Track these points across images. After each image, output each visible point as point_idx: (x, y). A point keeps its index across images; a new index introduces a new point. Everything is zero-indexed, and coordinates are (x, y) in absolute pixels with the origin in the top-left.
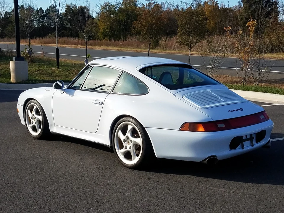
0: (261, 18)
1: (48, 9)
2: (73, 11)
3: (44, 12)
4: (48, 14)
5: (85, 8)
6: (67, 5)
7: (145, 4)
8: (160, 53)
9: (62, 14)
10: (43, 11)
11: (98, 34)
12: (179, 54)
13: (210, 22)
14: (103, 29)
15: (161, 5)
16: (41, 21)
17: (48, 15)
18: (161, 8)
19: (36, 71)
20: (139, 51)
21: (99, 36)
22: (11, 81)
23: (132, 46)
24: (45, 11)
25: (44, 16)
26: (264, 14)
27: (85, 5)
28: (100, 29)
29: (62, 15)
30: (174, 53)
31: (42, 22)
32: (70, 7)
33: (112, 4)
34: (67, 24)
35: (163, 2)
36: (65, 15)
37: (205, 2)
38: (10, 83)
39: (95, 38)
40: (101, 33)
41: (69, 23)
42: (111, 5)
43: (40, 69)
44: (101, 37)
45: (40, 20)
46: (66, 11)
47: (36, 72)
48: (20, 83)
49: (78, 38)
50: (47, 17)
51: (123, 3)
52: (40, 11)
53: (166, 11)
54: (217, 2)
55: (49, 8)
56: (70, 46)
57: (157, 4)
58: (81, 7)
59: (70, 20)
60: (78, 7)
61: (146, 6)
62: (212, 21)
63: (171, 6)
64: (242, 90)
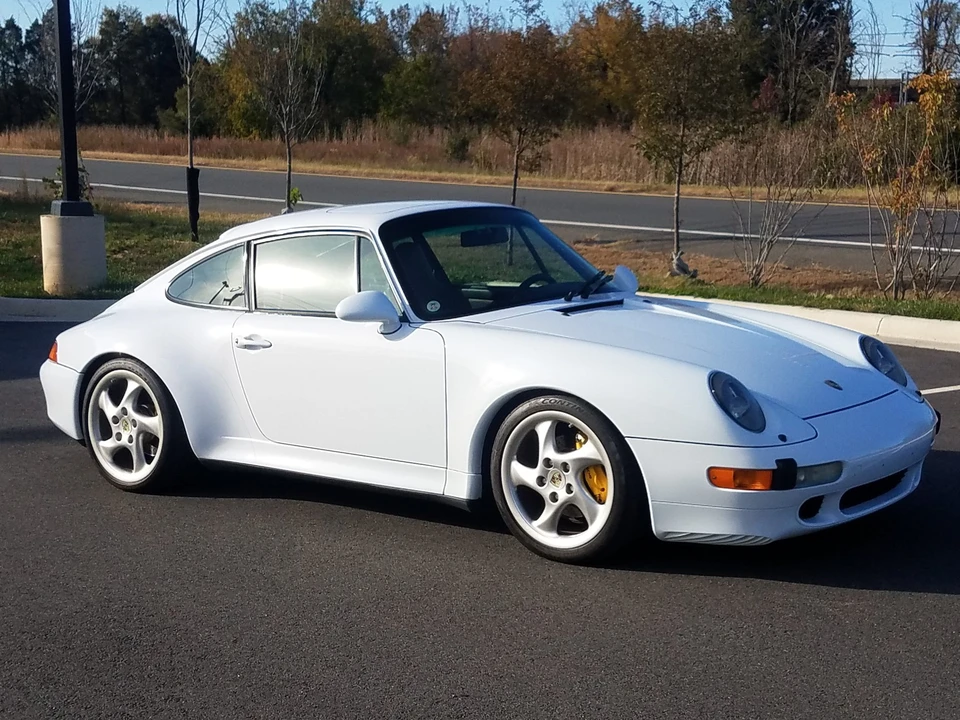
0: (798, 66)
1: (36, 25)
2: (130, 33)
3: (24, 34)
4: (37, 42)
5: (173, 21)
6: (106, 10)
7: (387, 12)
8: (493, 183)
9: (88, 43)
10: (18, 30)
11: (230, 115)
12: (563, 188)
13: (617, 79)
14: (245, 96)
15: (443, 15)
16: (12, 67)
17: (38, 45)
18: (443, 27)
19: (114, 252)
20: (415, 178)
21: (229, 122)
22: (45, 289)
23: (373, 158)
24: (27, 31)
25: (22, 49)
26: (807, 53)
27: (173, 13)
28: (232, 99)
29: (88, 48)
30: (542, 186)
31: (16, 70)
32: (117, 16)
33: (277, 11)
34: (108, 79)
35: (452, 8)
36: (102, 46)
37: (598, 8)
38: (40, 294)
39: (219, 130)
40: (237, 112)
41: (115, 74)
42: (274, 12)
43: (128, 242)
44: (238, 124)
45: (10, 63)
46: (102, 32)
47: (120, 256)
48: (81, 296)
49: (157, 127)
50: (34, 52)
51: (315, 6)
52: (8, 32)
53: (464, 37)
54: (639, 9)
55: (40, 22)
56: (154, 156)
57: (428, 12)
58: (157, 17)
59: (116, 63)
60: (148, 19)
61: (390, 17)
62: (626, 74)
63: (479, 19)
64: (923, 317)
